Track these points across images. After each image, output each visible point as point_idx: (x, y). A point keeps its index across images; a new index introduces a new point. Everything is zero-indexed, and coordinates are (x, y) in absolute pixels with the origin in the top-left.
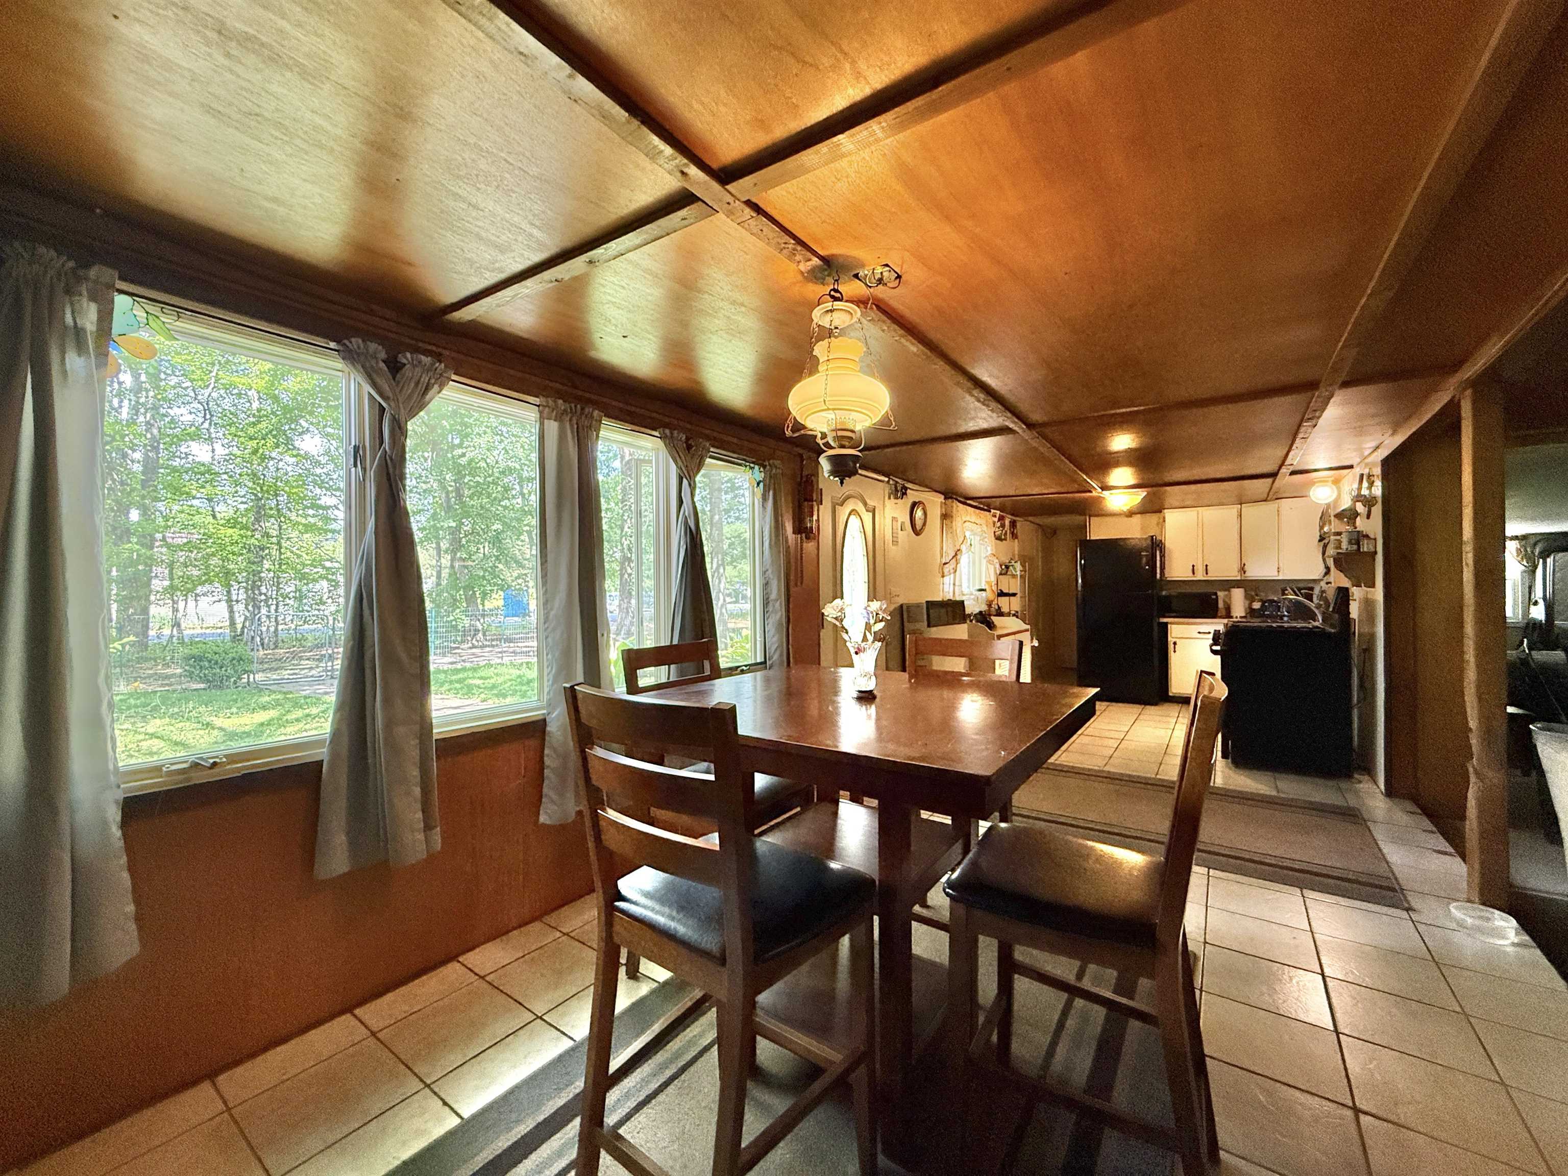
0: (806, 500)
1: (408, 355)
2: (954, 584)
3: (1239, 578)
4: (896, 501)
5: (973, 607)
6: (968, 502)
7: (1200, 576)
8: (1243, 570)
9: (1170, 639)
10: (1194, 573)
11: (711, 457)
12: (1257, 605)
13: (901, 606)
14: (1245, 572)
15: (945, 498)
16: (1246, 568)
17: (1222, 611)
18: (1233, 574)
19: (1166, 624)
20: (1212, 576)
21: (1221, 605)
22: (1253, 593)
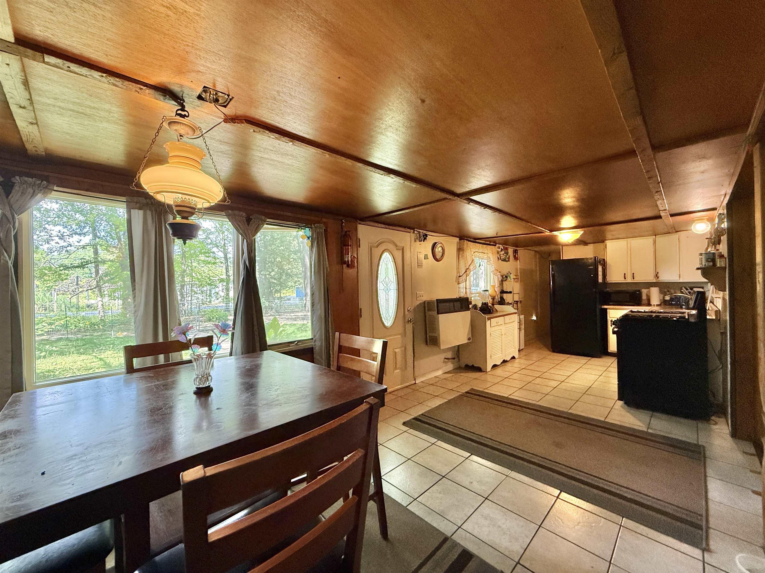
0: (345, 245)
1: (17, 178)
2: (466, 288)
3: (655, 281)
4: (421, 243)
5: (477, 300)
6: (477, 241)
7: (629, 280)
8: (657, 276)
9: (608, 318)
10: (625, 278)
11: (267, 224)
12: (667, 298)
13: (424, 302)
14: (658, 278)
15: (460, 240)
16: (659, 275)
17: (644, 302)
18: (651, 279)
19: (607, 309)
20: (637, 280)
21: (644, 297)
22: (666, 290)
